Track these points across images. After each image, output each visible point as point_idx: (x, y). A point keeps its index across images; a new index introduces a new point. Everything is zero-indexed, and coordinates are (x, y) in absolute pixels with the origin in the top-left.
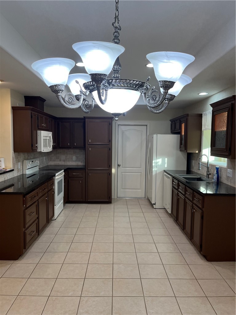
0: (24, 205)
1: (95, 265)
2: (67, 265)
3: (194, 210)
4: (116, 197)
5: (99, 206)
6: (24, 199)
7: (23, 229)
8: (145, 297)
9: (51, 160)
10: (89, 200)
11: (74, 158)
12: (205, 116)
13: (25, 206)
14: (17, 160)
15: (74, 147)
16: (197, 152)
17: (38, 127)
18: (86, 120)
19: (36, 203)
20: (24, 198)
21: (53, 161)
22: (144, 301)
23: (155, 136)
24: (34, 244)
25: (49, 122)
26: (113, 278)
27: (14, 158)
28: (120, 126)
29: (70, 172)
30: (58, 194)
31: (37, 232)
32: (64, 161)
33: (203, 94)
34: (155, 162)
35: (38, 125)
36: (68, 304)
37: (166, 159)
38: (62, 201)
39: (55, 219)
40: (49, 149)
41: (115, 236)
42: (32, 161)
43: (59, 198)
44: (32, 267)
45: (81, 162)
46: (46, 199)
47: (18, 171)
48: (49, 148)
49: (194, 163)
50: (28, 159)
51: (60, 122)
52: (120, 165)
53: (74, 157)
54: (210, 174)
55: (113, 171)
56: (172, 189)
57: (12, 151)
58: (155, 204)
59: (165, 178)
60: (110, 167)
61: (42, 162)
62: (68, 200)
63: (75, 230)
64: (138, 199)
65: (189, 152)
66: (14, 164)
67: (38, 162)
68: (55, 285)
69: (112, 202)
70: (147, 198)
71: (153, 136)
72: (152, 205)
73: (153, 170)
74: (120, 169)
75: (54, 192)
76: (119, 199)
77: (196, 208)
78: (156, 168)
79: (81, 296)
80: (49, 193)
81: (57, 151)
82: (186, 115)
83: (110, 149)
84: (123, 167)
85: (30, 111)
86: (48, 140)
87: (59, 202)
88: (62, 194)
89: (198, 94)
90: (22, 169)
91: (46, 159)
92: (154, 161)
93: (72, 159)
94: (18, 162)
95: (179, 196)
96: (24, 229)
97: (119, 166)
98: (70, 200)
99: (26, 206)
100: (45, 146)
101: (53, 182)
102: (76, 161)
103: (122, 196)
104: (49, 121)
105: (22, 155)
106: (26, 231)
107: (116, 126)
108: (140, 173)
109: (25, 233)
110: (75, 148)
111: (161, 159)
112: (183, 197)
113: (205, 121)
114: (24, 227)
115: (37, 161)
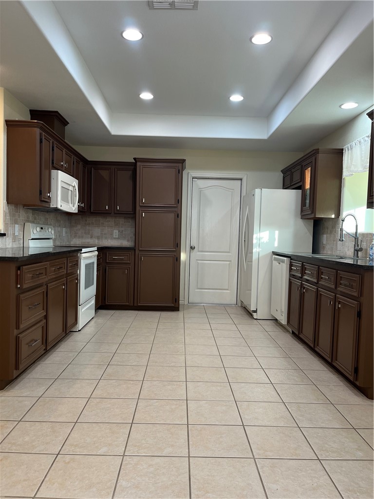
0: (17, 284)
1: (152, 401)
2: (98, 400)
3: (339, 304)
4: (186, 303)
5: (157, 314)
6: (19, 273)
7: (15, 330)
8: (256, 460)
9: (75, 236)
10: (139, 304)
11: (116, 233)
12: (350, 151)
13: (19, 286)
14: (12, 218)
15: (116, 212)
16: (333, 216)
17: (53, 163)
18: (138, 164)
19: (43, 289)
20: (19, 271)
21: (79, 237)
22: (255, 467)
23: (257, 191)
24: (36, 366)
25: (74, 164)
26: (188, 424)
27: (8, 215)
28: (196, 180)
29: (107, 254)
30: (86, 287)
31: (43, 344)
32: (98, 238)
33: (350, 106)
34: (257, 237)
35: (53, 160)
36: (96, 470)
37: (277, 232)
38: (93, 302)
39: (79, 331)
40: (72, 207)
41: (188, 357)
42: (42, 228)
43: (87, 294)
44: (28, 403)
45: (128, 241)
46: (64, 287)
47: (15, 239)
48: (71, 205)
49: (325, 239)
50: (33, 222)
51: (93, 169)
52: (194, 248)
53: (115, 231)
54: (361, 250)
55: (183, 256)
56: (290, 279)
57: (4, 199)
58: (255, 311)
59: (275, 263)
60: (177, 246)
61: (60, 236)
62: (103, 304)
63: (115, 347)
64: (225, 306)
65: (318, 216)
66: (6, 225)
67: (53, 232)
68: (72, 434)
69: (180, 309)
70: (240, 305)
71: (255, 192)
72: (250, 314)
73: (254, 250)
74: (194, 253)
75: (77, 279)
76: (191, 305)
77: (343, 300)
78: (258, 247)
79: (124, 455)
80: (68, 278)
81: (86, 221)
82: (314, 151)
83: (178, 216)
84: (199, 251)
85: (39, 129)
86: (70, 192)
87: (86, 301)
88: (93, 289)
89: (340, 106)
90: (22, 237)
91: (66, 233)
92: (255, 236)
93: (112, 234)
94: (15, 224)
95: (304, 288)
96: (16, 332)
97: (192, 248)
98: (107, 303)
99: (21, 286)
100: (65, 199)
101: (77, 261)
102: (118, 238)
103: (196, 302)
104: (74, 162)
105: (22, 214)
106: (20, 336)
107: (189, 180)
108: (229, 262)
109: (17, 339)
110: (118, 214)
111: (268, 232)
112: (313, 288)
113: (349, 161)
114: (18, 327)
115: (50, 230)
